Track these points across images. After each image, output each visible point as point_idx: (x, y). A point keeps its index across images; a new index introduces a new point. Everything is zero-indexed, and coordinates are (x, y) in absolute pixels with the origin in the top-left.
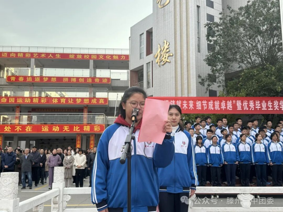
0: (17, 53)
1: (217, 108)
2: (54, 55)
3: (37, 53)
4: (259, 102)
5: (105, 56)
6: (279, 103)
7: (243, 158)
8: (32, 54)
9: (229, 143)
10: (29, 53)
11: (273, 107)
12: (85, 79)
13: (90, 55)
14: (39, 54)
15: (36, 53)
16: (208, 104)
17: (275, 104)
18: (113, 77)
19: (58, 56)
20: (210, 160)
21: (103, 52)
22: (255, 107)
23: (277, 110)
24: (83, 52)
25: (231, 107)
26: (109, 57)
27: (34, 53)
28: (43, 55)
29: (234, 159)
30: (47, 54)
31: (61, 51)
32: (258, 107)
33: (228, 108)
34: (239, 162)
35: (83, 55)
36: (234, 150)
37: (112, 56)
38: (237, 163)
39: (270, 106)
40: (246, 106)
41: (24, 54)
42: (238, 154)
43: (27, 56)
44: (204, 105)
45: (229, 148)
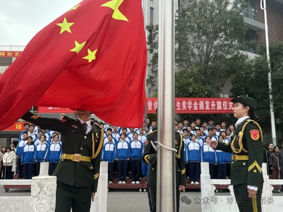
3: (19, 52)
6: (187, 103)
7: (133, 155)
8: (14, 53)
10: (11, 52)
15: (17, 52)
17: (183, 104)
20: (104, 156)
23: (184, 110)
27: (15, 52)
34: (130, 158)
36: (127, 148)
38: (128, 159)
39: (179, 106)
43: (8, 54)
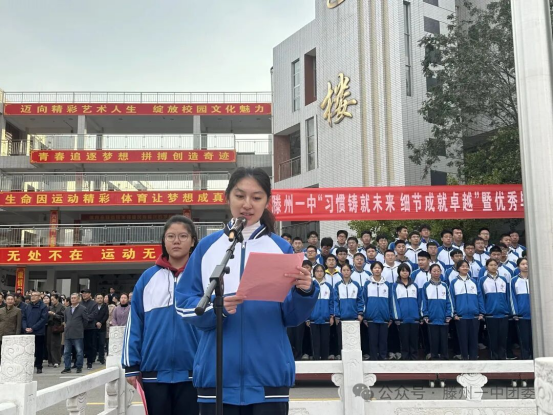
0: (49, 106)
1: (442, 207)
2: (123, 107)
3: (90, 104)
5: (223, 106)
8: (80, 107)
9: (464, 278)
10: (74, 105)
12: (186, 153)
13: (194, 106)
14: (95, 107)
15: (87, 104)
16: (423, 201)
18: (239, 149)
19: (131, 110)
21: (219, 99)
22: (519, 204)
24: (179, 100)
25: (471, 205)
26: (231, 110)
27: (83, 104)
28: (101, 109)
29: (475, 308)
30: (110, 107)
31: (136, 100)
33: (465, 207)
34: (485, 315)
35: (180, 106)
37: (237, 106)
38: (481, 317)
40: (501, 202)
41: (65, 106)
42: (482, 299)
43: (70, 110)
44: (416, 202)
45: (465, 287)
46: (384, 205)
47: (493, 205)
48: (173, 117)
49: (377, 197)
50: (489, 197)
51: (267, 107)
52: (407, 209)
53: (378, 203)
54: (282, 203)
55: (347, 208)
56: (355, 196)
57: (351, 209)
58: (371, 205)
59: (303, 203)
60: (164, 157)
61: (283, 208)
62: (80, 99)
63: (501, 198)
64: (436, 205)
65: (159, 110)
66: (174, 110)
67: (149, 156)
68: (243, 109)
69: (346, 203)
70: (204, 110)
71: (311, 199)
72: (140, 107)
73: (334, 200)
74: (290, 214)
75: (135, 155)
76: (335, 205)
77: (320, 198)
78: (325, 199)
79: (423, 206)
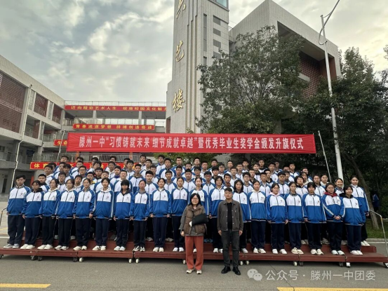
0: (82, 106)
1: (176, 145)
2: (111, 107)
4: (223, 139)
5: (151, 108)
11: (239, 145)
12: (134, 126)
13: (140, 107)
14: (100, 107)
16: (166, 141)
18: (157, 125)
19: (114, 108)
21: (150, 105)
22: (218, 145)
24: (134, 105)
25: (192, 145)
26: (154, 109)
28: (103, 108)
30: (106, 107)
31: (117, 104)
32: (222, 145)
33: (188, 146)
35: (134, 107)
37: (157, 108)
40: (209, 143)
41: (88, 106)
44: (161, 142)
46: (143, 144)
47: (204, 145)
48: (131, 112)
49: (140, 139)
50: (202, 141)
51: (163, 108)
52: (156, 146)
53: (140, 142)
54: (86, 141)
55: (122, 144)
56: (127, 138)
57: (124, 146)
58: (136, 143)
59: (97, 142)
60: (125, 127)
61: (85, 144)
62: (95, 104)
63: (209, 141)
64: (172, 144)
65: (126, 109)
66: (131, 109)
67: (132, 127)
68: (159, 109)
69: (122, 142)
70: (143, 109)
71: (102, 139)
72: (118, 107)
73: (115, 140)
74: (89, 148)
75: (114, 126)
76: (115, 143)
77: (107, 139)
78: (110, 139)
79: (165, 145)
